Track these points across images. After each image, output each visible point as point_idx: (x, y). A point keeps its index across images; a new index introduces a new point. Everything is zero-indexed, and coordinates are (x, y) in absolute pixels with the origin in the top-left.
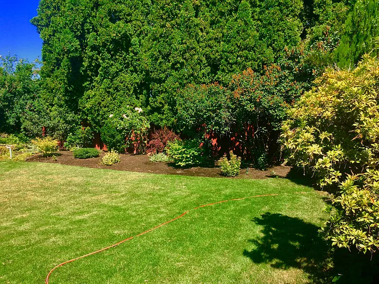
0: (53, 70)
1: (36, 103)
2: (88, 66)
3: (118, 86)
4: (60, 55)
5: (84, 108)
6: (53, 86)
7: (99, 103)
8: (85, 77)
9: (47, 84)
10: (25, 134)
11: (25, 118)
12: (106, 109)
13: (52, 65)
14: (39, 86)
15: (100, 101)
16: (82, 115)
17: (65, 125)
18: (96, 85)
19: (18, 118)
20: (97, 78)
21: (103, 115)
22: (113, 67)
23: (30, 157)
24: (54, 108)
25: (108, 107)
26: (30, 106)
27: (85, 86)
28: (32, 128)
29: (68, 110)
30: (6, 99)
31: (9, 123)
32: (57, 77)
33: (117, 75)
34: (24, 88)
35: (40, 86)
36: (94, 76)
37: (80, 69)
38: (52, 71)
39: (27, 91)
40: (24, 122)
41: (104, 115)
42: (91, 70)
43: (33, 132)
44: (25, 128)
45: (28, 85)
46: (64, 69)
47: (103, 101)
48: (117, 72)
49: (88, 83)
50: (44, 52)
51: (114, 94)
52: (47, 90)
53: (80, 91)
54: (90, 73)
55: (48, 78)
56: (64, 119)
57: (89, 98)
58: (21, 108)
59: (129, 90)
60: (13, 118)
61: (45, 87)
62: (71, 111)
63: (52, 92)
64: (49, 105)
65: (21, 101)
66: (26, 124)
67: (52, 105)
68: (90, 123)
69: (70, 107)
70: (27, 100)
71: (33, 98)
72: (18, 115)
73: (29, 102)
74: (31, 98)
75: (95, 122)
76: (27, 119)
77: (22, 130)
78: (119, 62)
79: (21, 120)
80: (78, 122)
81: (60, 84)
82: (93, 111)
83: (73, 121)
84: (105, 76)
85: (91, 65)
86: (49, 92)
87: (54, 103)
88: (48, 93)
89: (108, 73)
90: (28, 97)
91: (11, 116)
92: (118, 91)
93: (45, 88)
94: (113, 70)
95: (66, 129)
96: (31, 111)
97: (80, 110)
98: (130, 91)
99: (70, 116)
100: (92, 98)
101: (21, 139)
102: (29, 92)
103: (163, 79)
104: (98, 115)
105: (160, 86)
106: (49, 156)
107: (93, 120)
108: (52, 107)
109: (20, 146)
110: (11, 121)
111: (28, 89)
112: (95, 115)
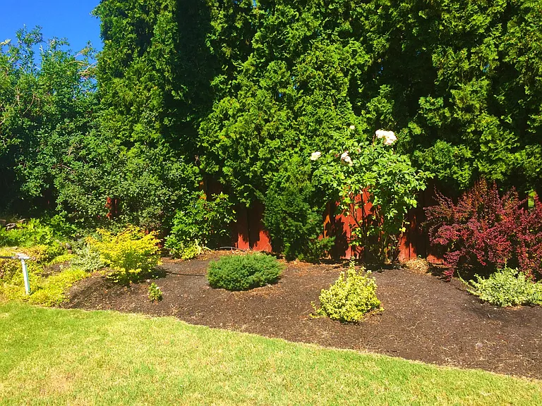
0: (130, 57)
1: (90, 138)
2: (225, 32)
3: (309, 77)
4: (147, 13)
5: (213, 144)
6: (130, 95)
7: (258, 128)
8: (216, 63)
9: (116, 94)
10: (66, 216)
11: (66, 178)
12: (275, 143)
13: (125, 45)
14: (95, 101)
15: (259, 121)
16: (207, 164)
17: (164, 191)
18: (245, 82)
19: (49, 179)
20: (248, 64)
21: (267, 160)
22: (295, 25)
23: (83, 285)
24: (133, 150)
25: (281, 136)
26: (77, 149)
27: (216, 86)
28: (84, 201)
29: (168, 153)
30: (17, 131)
31: (28, 191)
32: (138, 73)
33: (305, 49)
34: (60, 104)
35: (99, 101)
36: (236, 60)
37: (205, 37)
38: (127, 61)
39: (68, 111)
40: (63, 186)
41: (272, 158)
42: (231, 44)
43: (87, 212)
44: (65, 203)
45: (69, 99)
46: (163, 42)
47: (267, 121)
48: (306, 40)
49: (222, 78)
50: (106, 16)
51: (297, 100)
52: (116, 108)
53: (203, 100)
54: (227, 51)
55: (116, 80)
56: (162, 177)
57: (226, 117)
58: (55, 154)
59: (337, 88)
60: (37, 178)
61: (110, 101)
62: (177, 156)
63: (129, 110)
64: (121, 144)
65: (55, 136)
66: (69, 192)
67: (129, 145)
68: (229, 182)
69: (174, 144)
70: (69, 134)
71: (84, 129)
72: (49, 170)
73: (74, 139)
74: (78, 128)
75: (244, 180)
76: (69, 180)
77: (59, 207)
78: (313, 10)
79: (57, 183)
80: (193, 183)
81: (149, 90)
82: (241, 149)
83: (184, 180)
84: (271, 53)
85: (232, 28)
86: (121, 113)
87: (132, 140)
88: (118, 116)
89: (281, 42)
90: (72, 125)
91: (31, 174)
92: (308, 91)
93: (110, 105)
94: (295, 33)
95: (168, 200)
96: (79, 159)
97: (202, 151)
98: (339, 91)
99: (176, 169)
100: (234, 116)
101: (57, 228)
102: (73, 115)
103: (481, 31)
104: (255, 159)
105: (468, 57)
106: (135, 281)
107: (236, 173)
108: (129, 149)
109: (54, 249)
110: (33, 187)
111: (71, 108)
112: (248, 161)
